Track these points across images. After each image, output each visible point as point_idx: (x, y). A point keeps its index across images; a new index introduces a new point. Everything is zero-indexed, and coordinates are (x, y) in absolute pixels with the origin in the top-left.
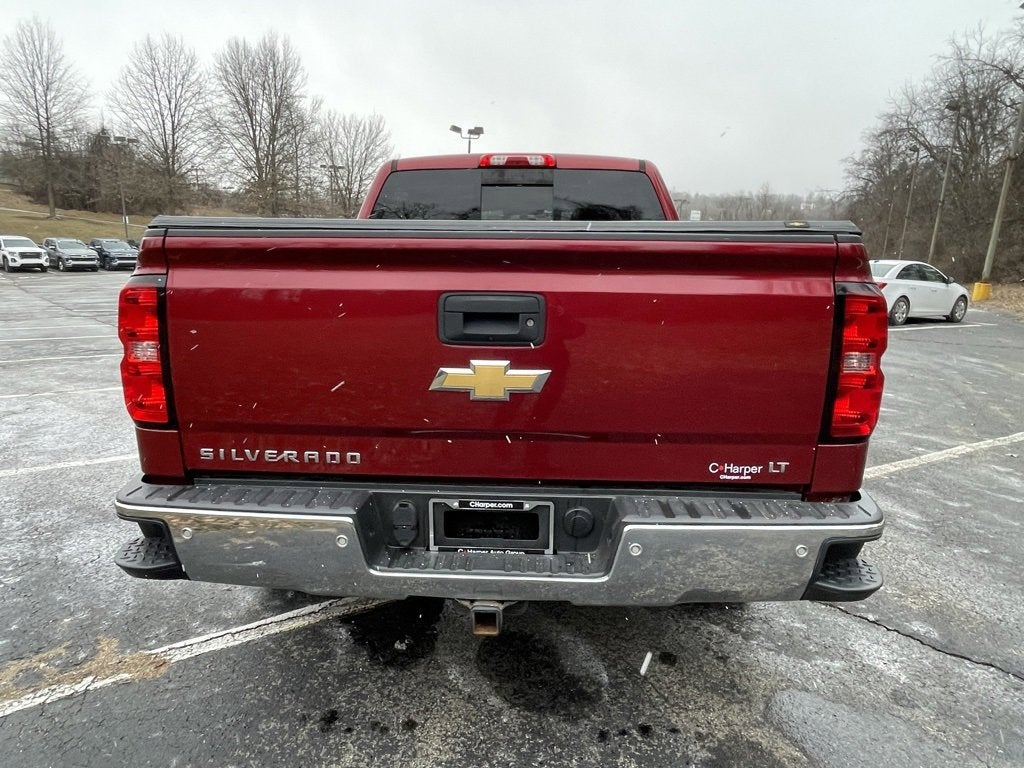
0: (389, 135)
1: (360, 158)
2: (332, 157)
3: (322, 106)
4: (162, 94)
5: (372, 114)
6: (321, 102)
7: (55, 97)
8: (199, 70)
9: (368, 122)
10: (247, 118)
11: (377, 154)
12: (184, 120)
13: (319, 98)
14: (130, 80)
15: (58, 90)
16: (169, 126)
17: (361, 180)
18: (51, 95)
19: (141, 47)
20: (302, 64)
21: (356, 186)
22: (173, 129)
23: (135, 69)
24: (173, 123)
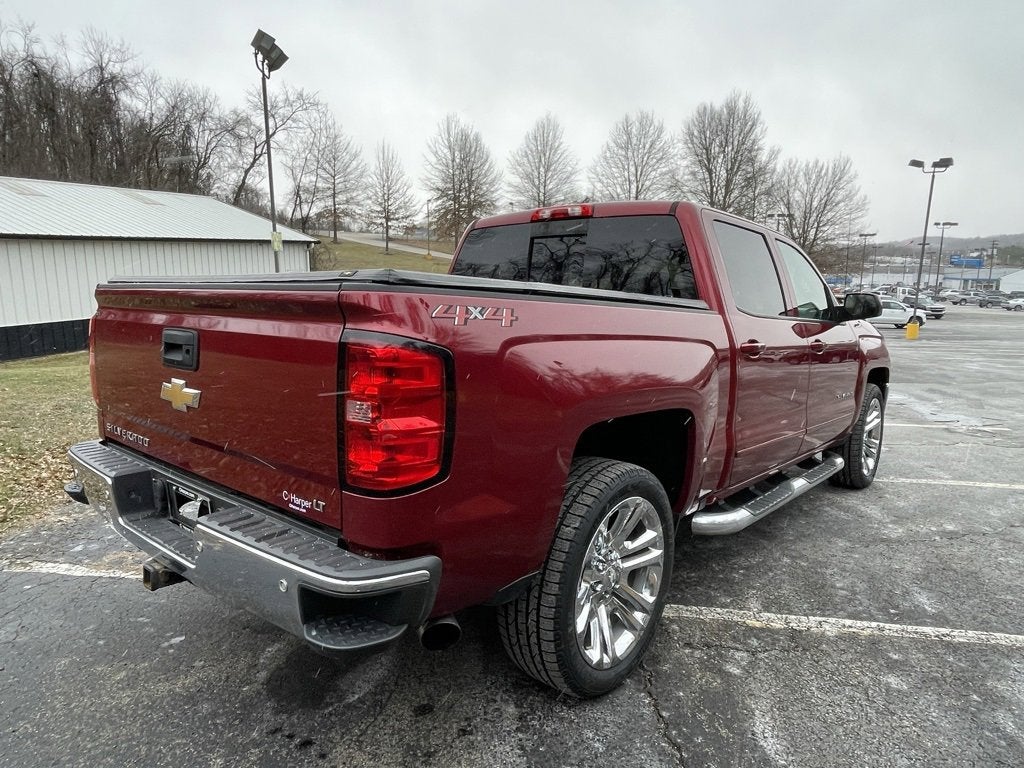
0: (856, 176)
1: (820, 204)
2: (788, 206)
3: (779, 156)
4: (632, 163)
5: (838, 157)
6: (779, 151)
7: (552, 176)
8: (666, 138)
9: (831, 165)
10: (707, 176)
11: (839, 198)
12: (648, 183)
13: (776, 148)
14: (608, 155)
15: (555, 170)
16: (634, 191)
17: (818, 226)
18: (550, 174)
19: (620, 126)
20: (762, 118)
21: (813, 232)
22: (637, 192)
23: (612, 144)
24: (638, 187)
